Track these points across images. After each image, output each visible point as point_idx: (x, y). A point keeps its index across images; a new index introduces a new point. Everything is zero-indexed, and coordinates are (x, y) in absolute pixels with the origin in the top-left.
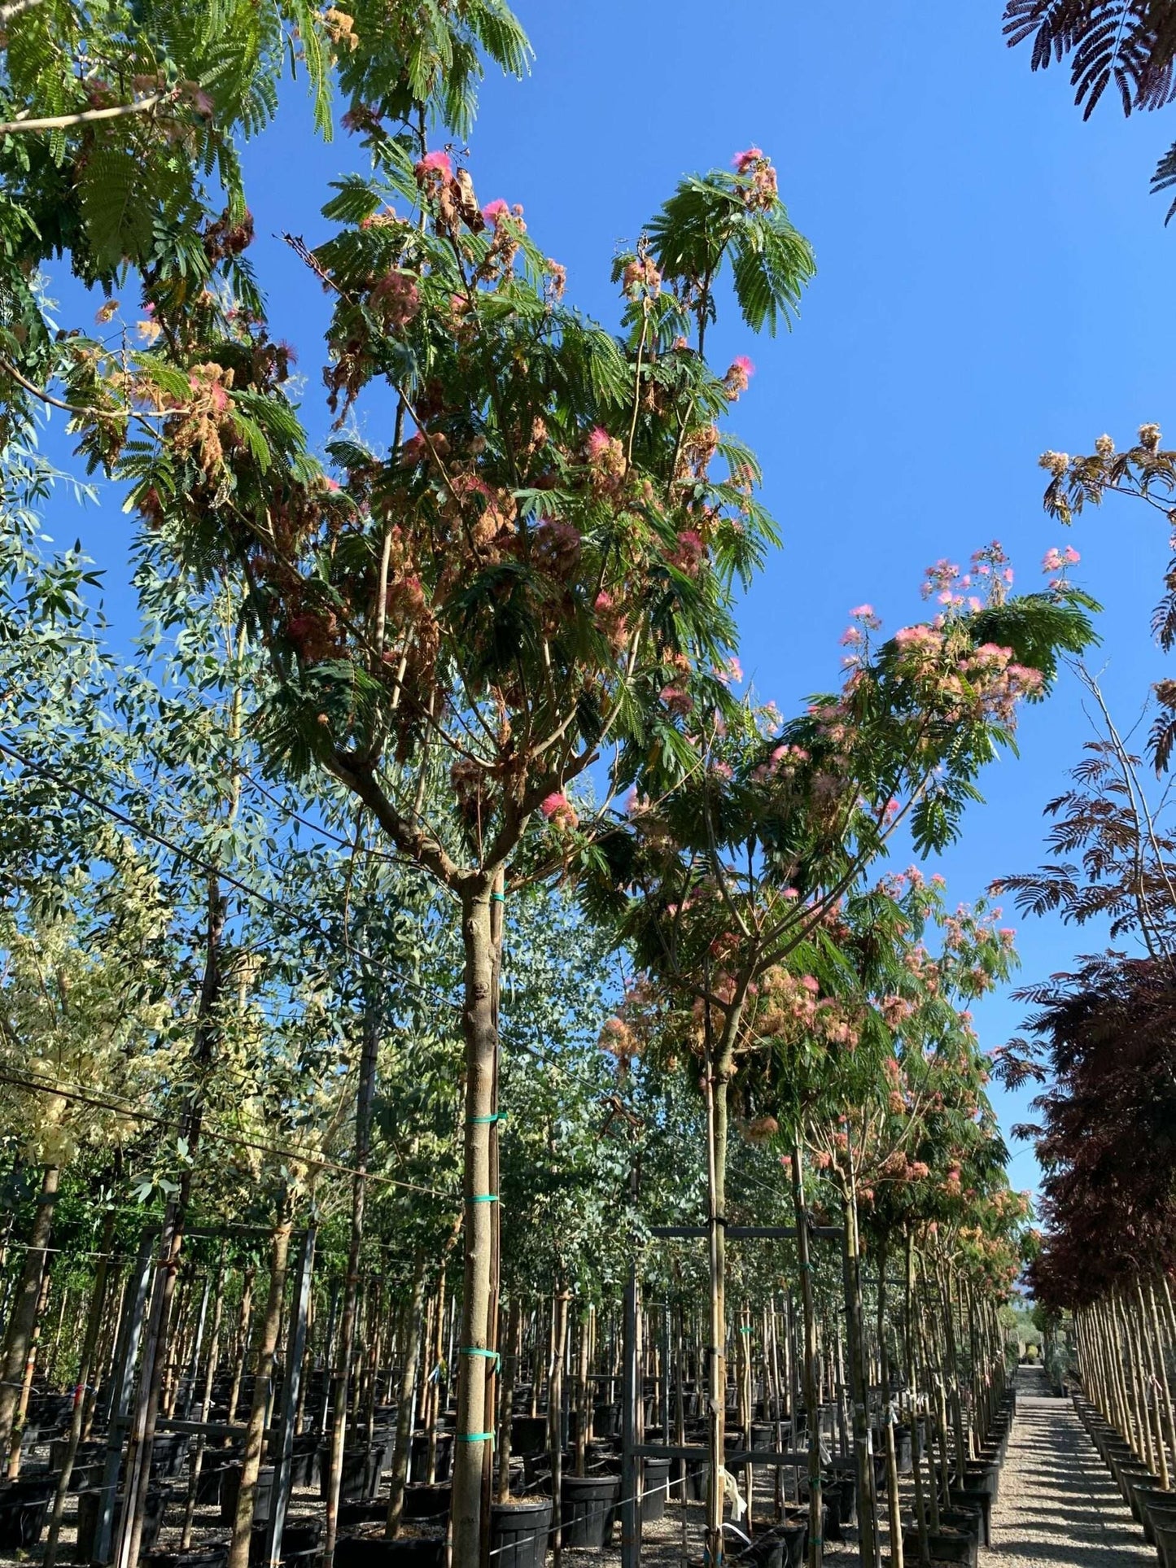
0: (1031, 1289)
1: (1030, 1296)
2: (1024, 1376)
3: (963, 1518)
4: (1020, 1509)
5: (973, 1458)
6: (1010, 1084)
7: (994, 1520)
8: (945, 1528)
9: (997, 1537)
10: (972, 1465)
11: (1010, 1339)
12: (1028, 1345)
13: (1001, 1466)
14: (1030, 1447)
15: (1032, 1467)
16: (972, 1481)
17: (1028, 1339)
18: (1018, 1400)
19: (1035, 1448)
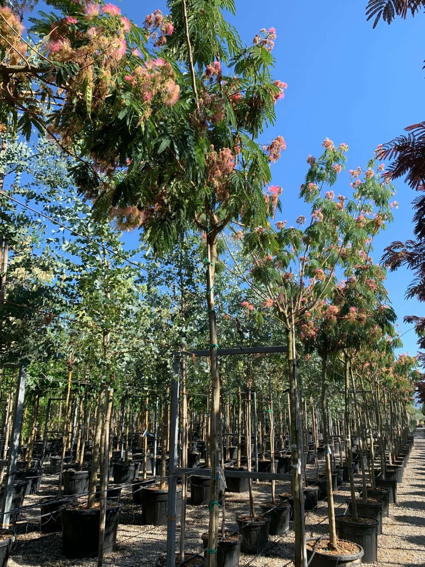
0: (420, 399)
1: (420, 402)
2: (418, 431)
3: (380, 493)
4: (412, 485)
5: (391, 464)
6: (393, 268)
7: (399, 490)
8: (370, 499)
9: (400, 499)
10: (390, 467)
11: (413, 419)
12: (420, 421)
13: (405, 466)
14: (419, 458)
15: (419, 467)
16: (388, 475)
17: (420, 419)
18: (415, 440)
19: (421, 458)
